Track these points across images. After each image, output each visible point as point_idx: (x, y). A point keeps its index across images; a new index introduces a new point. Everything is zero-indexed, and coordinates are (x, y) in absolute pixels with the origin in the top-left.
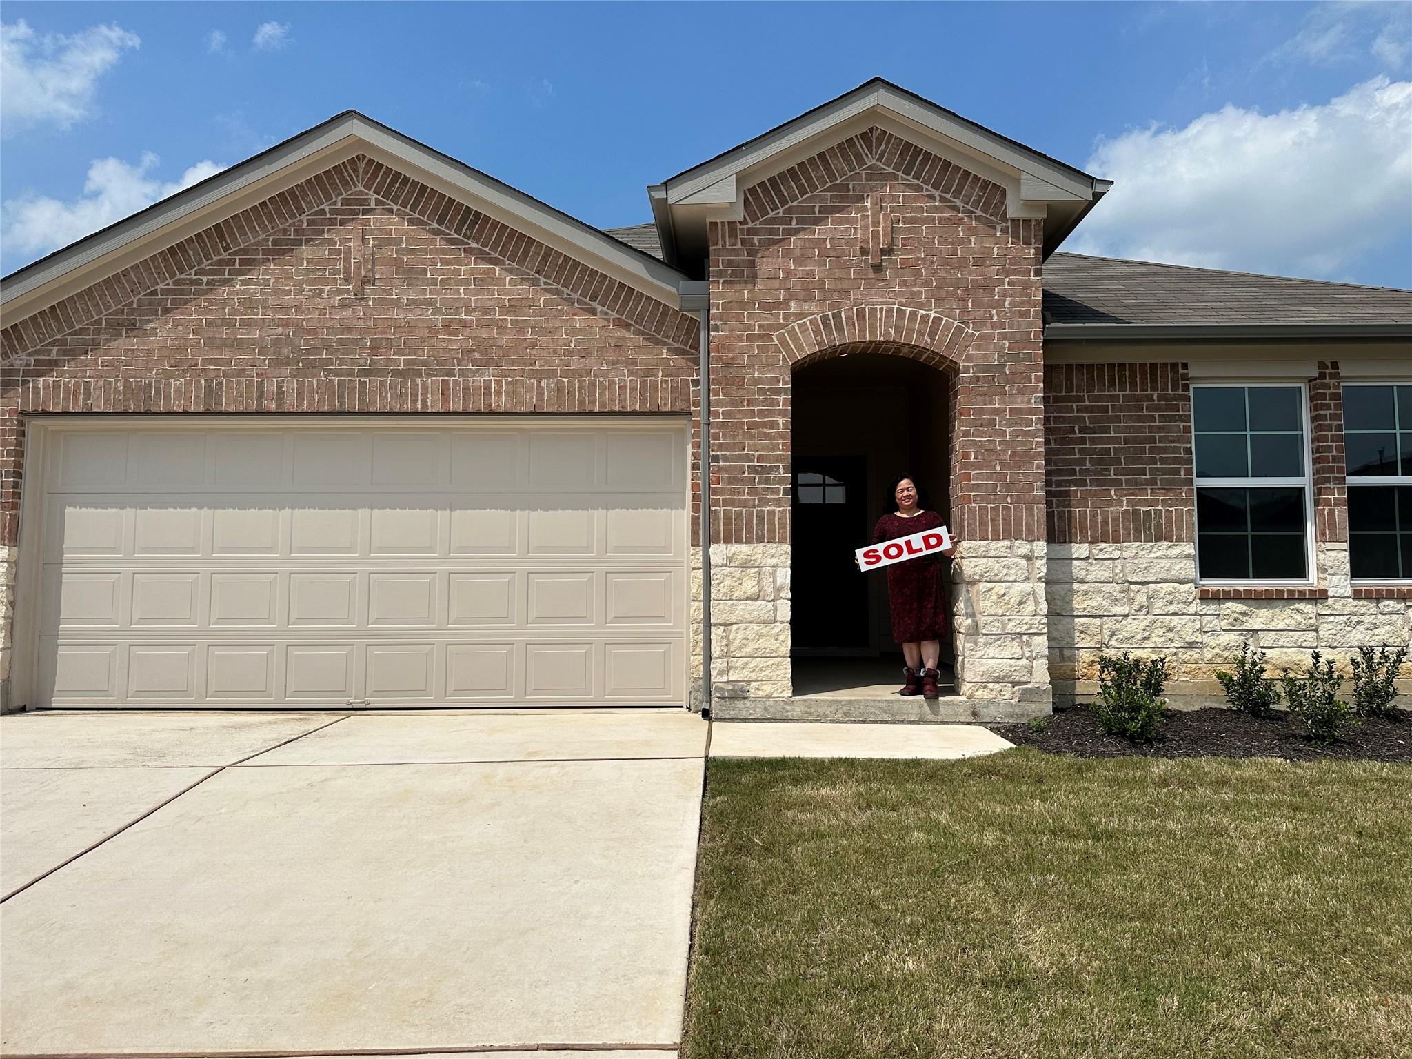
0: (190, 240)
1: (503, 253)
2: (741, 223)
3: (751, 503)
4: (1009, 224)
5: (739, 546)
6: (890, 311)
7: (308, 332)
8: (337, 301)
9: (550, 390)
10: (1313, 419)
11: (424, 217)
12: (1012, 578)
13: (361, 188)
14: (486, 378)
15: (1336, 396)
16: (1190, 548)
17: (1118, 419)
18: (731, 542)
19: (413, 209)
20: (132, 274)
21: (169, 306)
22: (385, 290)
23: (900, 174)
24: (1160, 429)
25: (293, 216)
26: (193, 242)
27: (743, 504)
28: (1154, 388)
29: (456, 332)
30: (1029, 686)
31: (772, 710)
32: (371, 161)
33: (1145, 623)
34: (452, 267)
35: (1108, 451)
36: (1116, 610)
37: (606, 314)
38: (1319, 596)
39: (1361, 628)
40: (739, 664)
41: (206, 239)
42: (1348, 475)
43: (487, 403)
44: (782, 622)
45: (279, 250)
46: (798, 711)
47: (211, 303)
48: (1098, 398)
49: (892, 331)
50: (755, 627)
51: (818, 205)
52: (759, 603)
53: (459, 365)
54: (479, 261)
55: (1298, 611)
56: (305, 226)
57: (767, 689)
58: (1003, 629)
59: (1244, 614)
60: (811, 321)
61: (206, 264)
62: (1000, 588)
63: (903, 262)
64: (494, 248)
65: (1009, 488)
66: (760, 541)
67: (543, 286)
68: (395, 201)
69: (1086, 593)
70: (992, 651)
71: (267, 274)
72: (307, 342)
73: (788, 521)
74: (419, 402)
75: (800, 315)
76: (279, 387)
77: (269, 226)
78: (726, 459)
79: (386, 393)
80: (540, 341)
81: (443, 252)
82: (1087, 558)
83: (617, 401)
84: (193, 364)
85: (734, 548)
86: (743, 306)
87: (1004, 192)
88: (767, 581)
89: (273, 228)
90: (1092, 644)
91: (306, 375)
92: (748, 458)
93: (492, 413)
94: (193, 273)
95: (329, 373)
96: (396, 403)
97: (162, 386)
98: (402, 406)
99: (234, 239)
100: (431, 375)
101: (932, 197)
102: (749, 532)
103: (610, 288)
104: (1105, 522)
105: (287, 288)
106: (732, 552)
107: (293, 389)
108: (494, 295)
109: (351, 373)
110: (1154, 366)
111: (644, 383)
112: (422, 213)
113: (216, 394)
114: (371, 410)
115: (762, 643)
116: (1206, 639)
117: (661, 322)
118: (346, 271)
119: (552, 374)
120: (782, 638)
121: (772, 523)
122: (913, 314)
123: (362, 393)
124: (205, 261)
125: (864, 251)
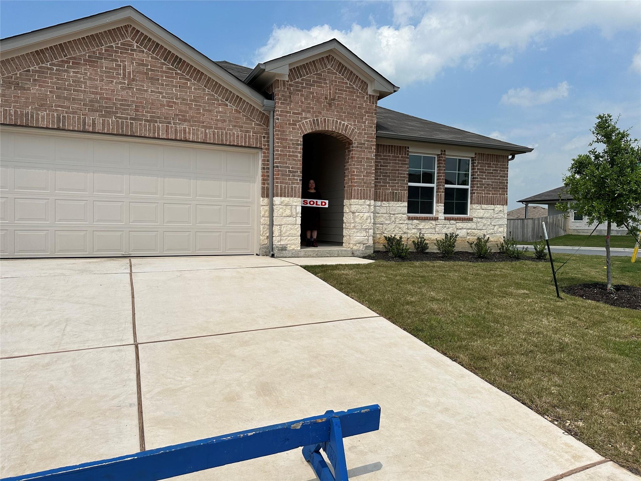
0: (47, 49)
1: (191, 76)
2: (287, 81)
3: (289, 183)
4: (368, 96)
5: (285, 198)
6: (333, 120)
7: (107, 99)
8: (120, 87)
9: (210, 134)
10: (438, 167)
11: (158, 56)
12: (364, 211)
13: (129, 39)
14: (184, 126)
15: (444, 161)
16: (406, 204)
17: (390, 163)
18: (282, 197)
19: (153, 52)
20: (16, 60)
21: (36, 78)
22: (141, 85)
23: (338, 73)
24: (401, 167)
25: (98, 46)
26: (49, 50)
27: (286, 183)
28: (400, 154)
29: (172, 107)
30: (367, 245)
31: (294, 254)
32: (134, 28)
33: (394, 226)
34: (170, 79)
35: (387, 173)
36: (387, 222)
37: (232, 107)
38: (436, 219)
39: (445, 228)
40: (284, 239)
41: (55, 49)
42: (445, 184)
43: (185, 136)
44: (298, 225)
45: (92, 61)
46: (302, 254)
47: (58, 79)
48: (385, 156)
49: (334, 128)
50: (290, 226)
51: (312, 79)
52: (291, 218)
53: (173, 120)
54: (181, 78)
55: (431, 223)
56: (103, 51)
57: (293, 247)
58: (362, 227)
59: (418, 224)
60: (309, 121)
61: (55, 61)
62: (361, 214)
63: (338, 104)
64: (187, 74)
65: (365, 183)
66: (292, 196)
67: (207, 92)
68: (145, 47)
69: (379, 217)
70: (358, 234)
71: (86, 71)
72: (106, 103)
73: (301, 190)
74: (156, 133)
75: (306, 118)
76: (94, 121)
77: (86, 49)
78: (281, 167)
79: (142, 128)
80: (206, 114)
81: (166, 72)
82: (380, 206)
83: (236, 141)
84: (50, 106)
85: (283, 199)
86: (287, 112)
87: (367, 85)
88: (294, 211)
89: (88, 50)
90: (380, 232)
91: (106, 117)
92: (288, 167)
93: (186, 141)
94: (49, 65)
95: (117, 117)
96: (147, 133)
97: (35, 115)
98: (149, 134)
99: (69, 52)
100: (161, 123)
101: (347, 83)
102: (288, 193)
103: (233, 97)
104: (385, 195)
105: (96, 78)
106: (283, 200)
107: (100, 123)
108: (187, 93)
109: (127, 119)
110: (400, 147)
111: (245, 135)
112: (157, 55)
113: (62, 121)
114: (135, 135)
115: (292, 232)
116: (409, 231)
117: (252, 113)
118: (124, 74)
119: (211, 128)
120: (298, 230)
121: (295, 191)
122: (340, 123)
123: (132, 127)
124: (54, 60)
125: (326, 98)
